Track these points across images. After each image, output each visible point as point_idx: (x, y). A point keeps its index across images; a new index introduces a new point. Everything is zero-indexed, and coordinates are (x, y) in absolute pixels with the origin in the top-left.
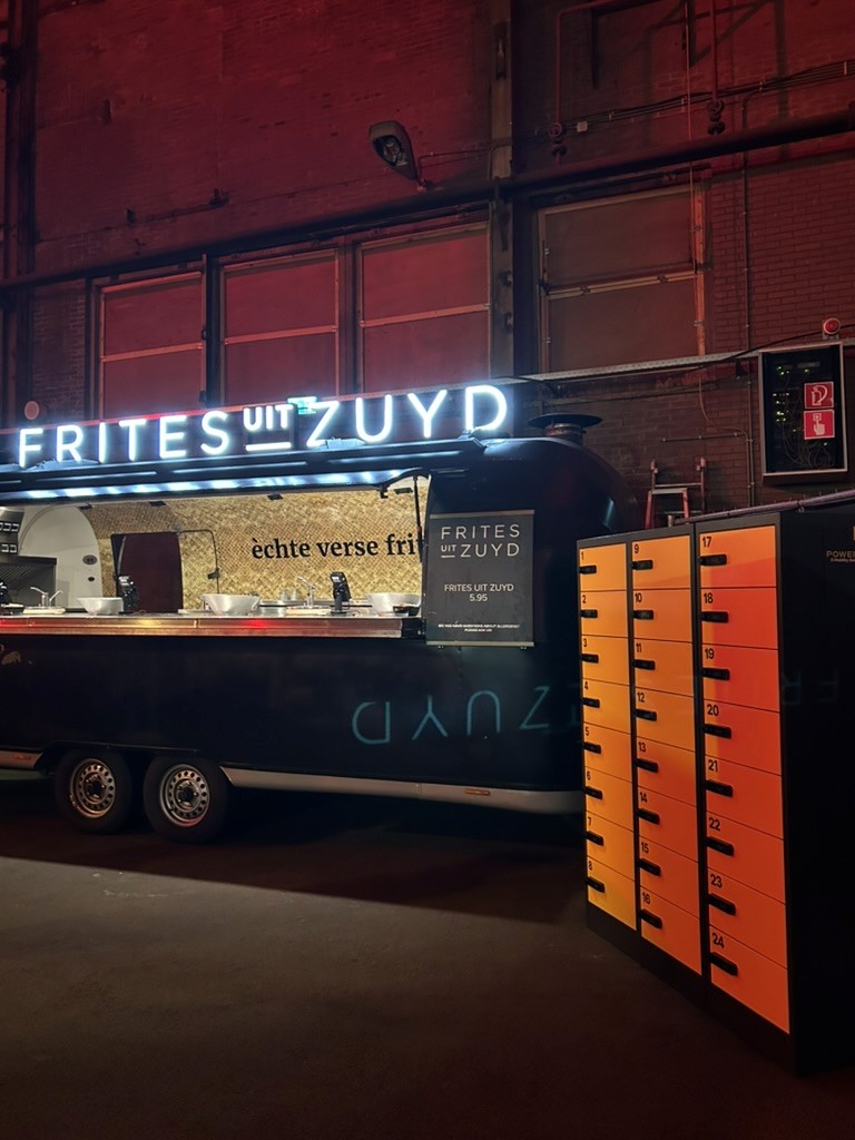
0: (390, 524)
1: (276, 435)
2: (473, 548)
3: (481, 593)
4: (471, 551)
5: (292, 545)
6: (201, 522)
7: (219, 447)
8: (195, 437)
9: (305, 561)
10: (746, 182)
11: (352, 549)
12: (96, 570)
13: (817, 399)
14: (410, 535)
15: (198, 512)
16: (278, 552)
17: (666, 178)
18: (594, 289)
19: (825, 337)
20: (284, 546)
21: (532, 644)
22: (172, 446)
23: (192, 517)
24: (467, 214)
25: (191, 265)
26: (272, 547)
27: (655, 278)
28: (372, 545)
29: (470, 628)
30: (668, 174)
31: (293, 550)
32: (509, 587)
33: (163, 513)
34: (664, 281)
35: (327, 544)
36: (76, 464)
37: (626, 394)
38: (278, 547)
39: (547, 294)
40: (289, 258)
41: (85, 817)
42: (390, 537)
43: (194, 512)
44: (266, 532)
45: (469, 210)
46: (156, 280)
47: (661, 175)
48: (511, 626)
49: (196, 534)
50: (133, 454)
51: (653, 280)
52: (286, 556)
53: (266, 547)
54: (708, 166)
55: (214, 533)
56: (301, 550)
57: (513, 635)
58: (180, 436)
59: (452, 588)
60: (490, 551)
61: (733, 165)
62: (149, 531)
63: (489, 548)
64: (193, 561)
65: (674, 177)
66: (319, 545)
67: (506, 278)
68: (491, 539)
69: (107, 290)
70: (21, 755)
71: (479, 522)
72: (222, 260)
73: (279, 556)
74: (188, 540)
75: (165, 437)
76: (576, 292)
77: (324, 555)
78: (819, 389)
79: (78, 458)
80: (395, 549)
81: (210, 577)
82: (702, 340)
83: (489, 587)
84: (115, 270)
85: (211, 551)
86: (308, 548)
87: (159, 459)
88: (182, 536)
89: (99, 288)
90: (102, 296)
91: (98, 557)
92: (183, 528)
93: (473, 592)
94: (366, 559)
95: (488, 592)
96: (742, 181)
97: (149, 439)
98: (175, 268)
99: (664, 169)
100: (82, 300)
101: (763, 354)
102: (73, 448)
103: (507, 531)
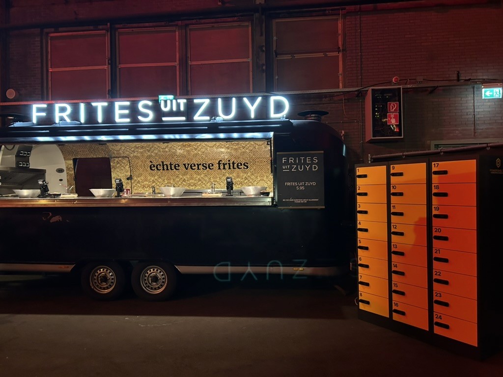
0: (220, 156)
1: (178, 113)
2: (297, 167)
3: (302, 186)
4: (297, 168)
5: (171, 164)
6: (124, 153)
7: (148, 117)
8: (134, 112)
9: (177, 172)
10: (360, 18)
11: (201, 167)
12: (64, 176)
13: (392, 109)
14: (229, 161)
15: (123, 148)
16: (163, 168)
17: (327, 12)
18: (297, 56)
19: (392, 84)
20: (167, 165)
21: (324, 207)
22: (122, 116)
23: (119, 150)
24: (240, 18)
25: (100, 27)
26: (160, 165)
27: (322, 54)
28: (211, 165)
29: (297, 201)
30: (328, 10)
31: (171, 167)
32: (314, 184)
33: (104, 148)
34: (326, 56)
35: (188, 164)
36: (67, 123)
37: (311, 102)
38: (163, 165)
39: (276, 57)
40: (152, 29)
41: (99, 293)
42: (219, 161)
43: (121, 148)
44: (157, 158)
45: (242, 16)
46: (80, 33)
47: (325, 10)
48: (315, 200)
49: (120, 159)
50: (100, 119)
51: (321, 55)
52: (167, 169)
53: (157, 165)
54: (345, 9)
55: (130, 158)
56: (175, 167)
57: (316, 203)
58: (127, 112)
59: (289, 184)
60: (305, 168)
61: (355, 9)
62: (95, 157)
63: (305, 167)
64: (118, 171)
65: (330, 12)
66: (185, 165)
67: (262, 48)
68: (305, 163)
69: (52, 35)
70: (63, 266)
71: (299, 156)
72: (117, 26)
73: (164, 169)
74: (115, 161)
75: (118, 112)
76: (288, 57)
77: (187, 169)
78: (393, 105)
79: (68, 120)
80: (222, 167)
81: (128, 179)
82: (341, 81)
83: (305, 184)
84: (57, 26)
85: (128, 167)
86: (179, 166)
87: (116, 123)
88: (113, 159)
89: (47, 34)
90: (49, 38)
91: (65, 169)
92: (113, 155)
93: (298, 185)
94: (208, 171)
95: (304, 185)
96: (359, 16)
97: (109, 113)
98: (92, 28)
99: (328, 8)
100: (38, 39)
101: (372, 89)
102: (65, 115)
103: (312, 160)
